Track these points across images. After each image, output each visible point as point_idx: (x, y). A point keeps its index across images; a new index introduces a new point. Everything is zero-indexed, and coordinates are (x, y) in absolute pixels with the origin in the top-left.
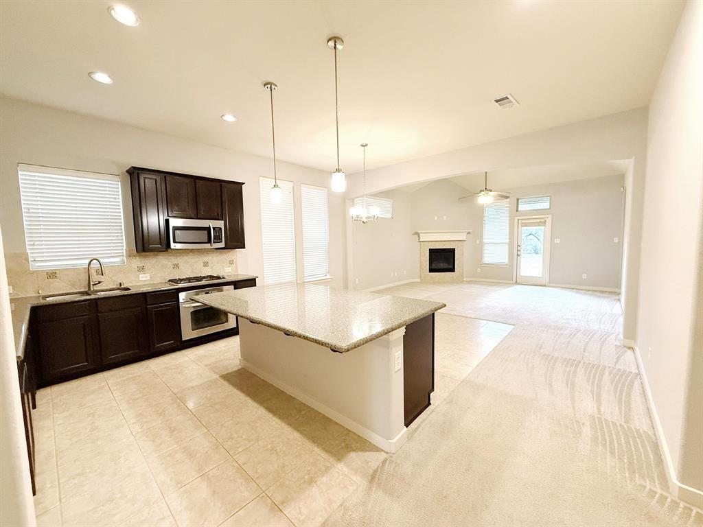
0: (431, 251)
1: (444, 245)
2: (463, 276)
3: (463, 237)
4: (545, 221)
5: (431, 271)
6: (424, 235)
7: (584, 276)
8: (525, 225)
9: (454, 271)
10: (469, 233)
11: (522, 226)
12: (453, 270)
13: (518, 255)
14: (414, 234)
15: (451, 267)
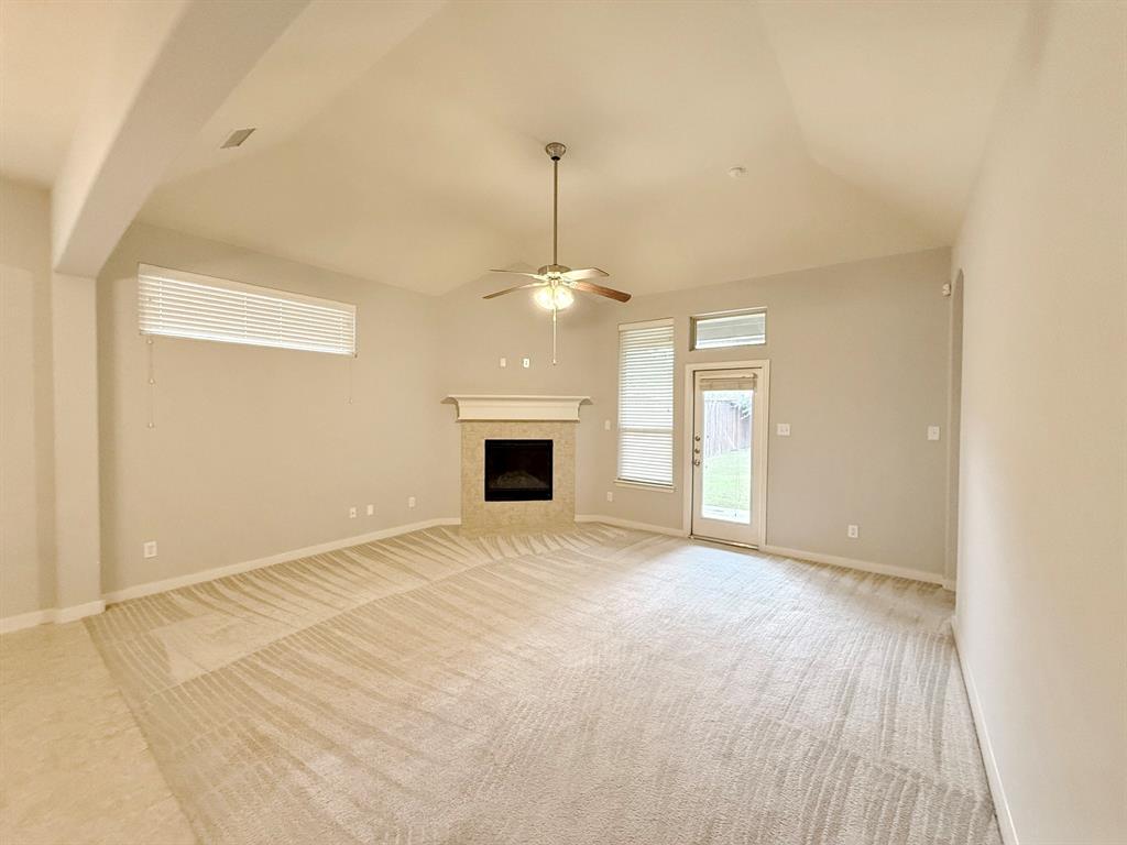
0: (490, 445)
1: (525, 431)
2: (573, 511)
3: (569, 411)
4: (755, 376)
5: (492, 495)
6: (467, 403)
7: (852, 531)
8: (712, 385)
9: (550, 498)
10: (585, 402)
11: (703, 388)
12: (546, 494)
13: (693, 463)
14: (443, 402)
15: (542, 485)
